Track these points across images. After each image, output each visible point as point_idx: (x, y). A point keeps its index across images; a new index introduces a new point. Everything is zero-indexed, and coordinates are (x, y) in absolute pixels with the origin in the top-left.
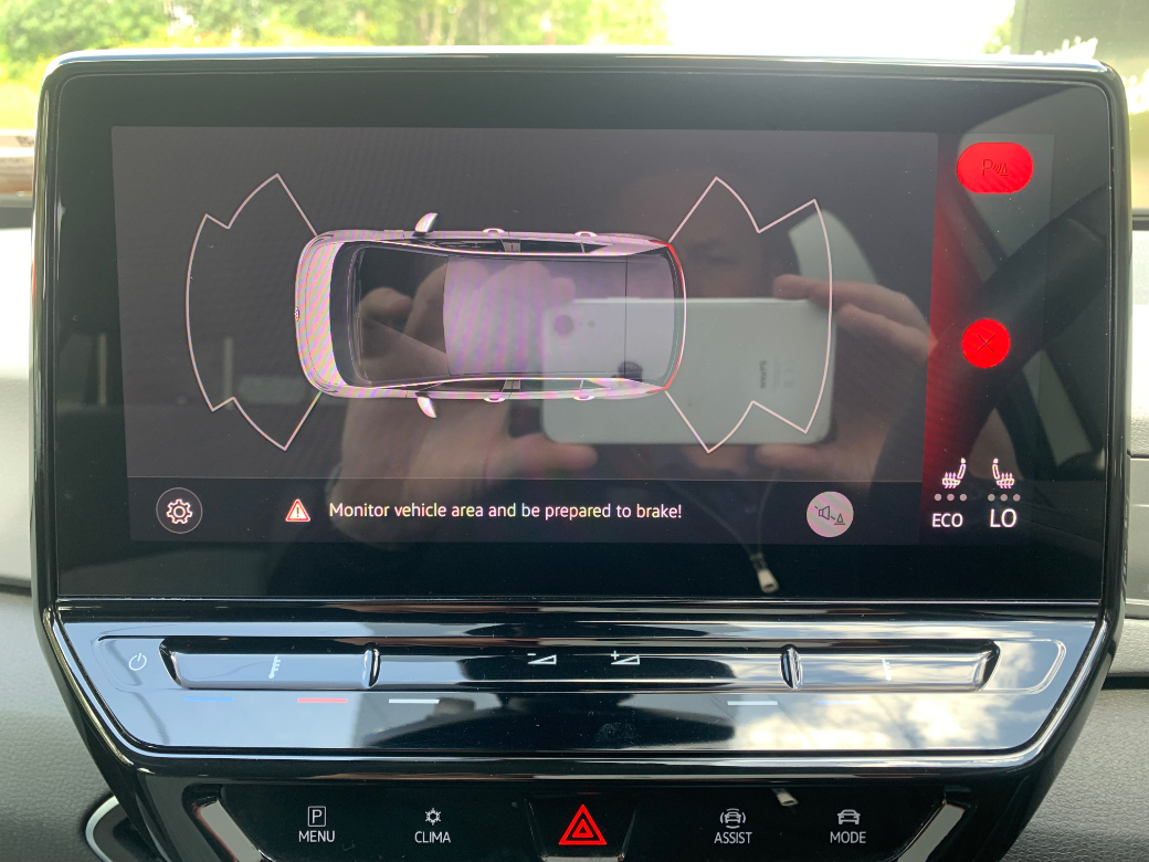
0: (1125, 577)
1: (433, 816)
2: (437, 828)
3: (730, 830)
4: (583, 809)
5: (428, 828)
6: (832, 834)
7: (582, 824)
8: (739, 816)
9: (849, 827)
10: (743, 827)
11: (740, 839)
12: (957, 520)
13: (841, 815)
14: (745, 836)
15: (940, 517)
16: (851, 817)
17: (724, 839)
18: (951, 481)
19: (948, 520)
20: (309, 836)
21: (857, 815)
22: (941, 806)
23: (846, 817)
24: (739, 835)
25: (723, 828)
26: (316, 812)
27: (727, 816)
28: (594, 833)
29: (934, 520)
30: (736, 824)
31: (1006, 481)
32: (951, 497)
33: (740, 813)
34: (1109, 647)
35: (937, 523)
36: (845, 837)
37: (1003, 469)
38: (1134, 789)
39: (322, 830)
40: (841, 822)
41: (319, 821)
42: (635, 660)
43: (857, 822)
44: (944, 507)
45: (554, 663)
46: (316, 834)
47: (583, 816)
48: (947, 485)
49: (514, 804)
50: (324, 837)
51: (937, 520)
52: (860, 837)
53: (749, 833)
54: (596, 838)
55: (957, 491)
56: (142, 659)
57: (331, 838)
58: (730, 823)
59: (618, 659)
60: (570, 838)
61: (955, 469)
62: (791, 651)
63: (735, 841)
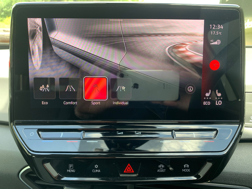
0: (245, 119)
1: (96, 166)
2: (97, 169)
3: (161, 169)
4: (129, 164)
5: (95, 169)
6: (183, 170)
7: (129, 168)
8: (163, 166)
9: (186, 168)
10: (164, 168)
11: (163, 171)
12: (209, 103)
13: (185, 166)
14: (164, 170)
16: (187, 166)
17: (159, 171)
18: (207, 95)
19: (207, 103)
20: (69, 171)
21: (188, 166)
23: (186, 166)
24: (163, 170)
25: (159, 168)
26: (71, 166)
27: (160, 166)
29: (204, 103)
30: (162, 167)
31: (219, 95)
32: (207, 98)
33: (163, 165)
34: (241, 133)
35: (205, 104)
36: (186, 170)
37: (219, 92)
38: (247, 163)
39: (72, 169)
40: (185, 167)
41: (71, 167)
42: (140, 133)
43: (188, 167)
44: (206, 100)
45: (123, 134)
46: (71, 170)
47: (129, 166)
48: (207, 96)
49: (114, 164)
50: (73, 171)
51: (205, 103)
52: (189, 170)
53: (165, 170)
54: (132, 171)
55: (209, 97)
56: (33, 133)
57: (74, 171)
58: (161, 168)
59: (136, 133)
60: (126, 171)
61: (208, 92)
62: (173, 131)
63: (162, 171)
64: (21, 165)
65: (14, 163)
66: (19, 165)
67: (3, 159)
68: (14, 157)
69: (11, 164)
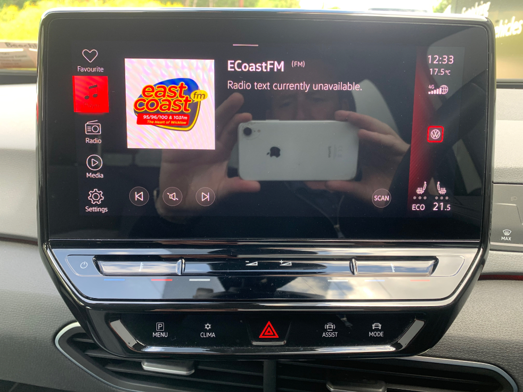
0: (490, 234)
1: (208, 326)
2: (210, 331)
3: (329, 332)
4: (269, 323)
5: (206, 331)
6: (370, 333)
7: (269, 329)
8: (332, 326)
9: (377, 330)
10: (334, 330)
11: (333, 335)
12: (423, 207)
13: (373, 325)
14: (335, 334)
15: (415, 206)
16: (378, 326)
17: (326, 335)
18: (420, 191)
19: (419, 207)
20: (157, 335)
21: (380, 325)
22: (414, 321)
23: (376, 326)
24: (333, 333)
25: (326, 331)
26: (160, 325)
27: (327, 326)
28: (273, 333)
29: (413, 207)
30: (331, 329)
31: (443, 191)
32: (420, 198)
33: (333, 324)
34: (482, 262)
35: (414, 208)
36: (375, 334)
37: (441, 186)
39: (162, 332)
40: (373, 328)
41: (161, 328)
42: (290, 264)
43: (380, 328)
44: (417, 202)
45: (257, 265)
46: (160, 334)
47: (269, 326)
48: (418, 193)
49: (241, 321)
50: (163, 335)
51: (414, 207)
52: (381, 334)
53: (336, 333)
54: (274, 335)
55: (422, 195)
56: (86, 264)
57: (166, 335)
58: (329, 329)
59: (283, 263)
60: (264, 335)
61: (422, 186)
62: (353, 260)
63: (331, 336)
64: (58, 321)
65: (45, 316)
66: (55, 321)
67: (23, 310)
68: (45, 305)
69: (40, 319)
